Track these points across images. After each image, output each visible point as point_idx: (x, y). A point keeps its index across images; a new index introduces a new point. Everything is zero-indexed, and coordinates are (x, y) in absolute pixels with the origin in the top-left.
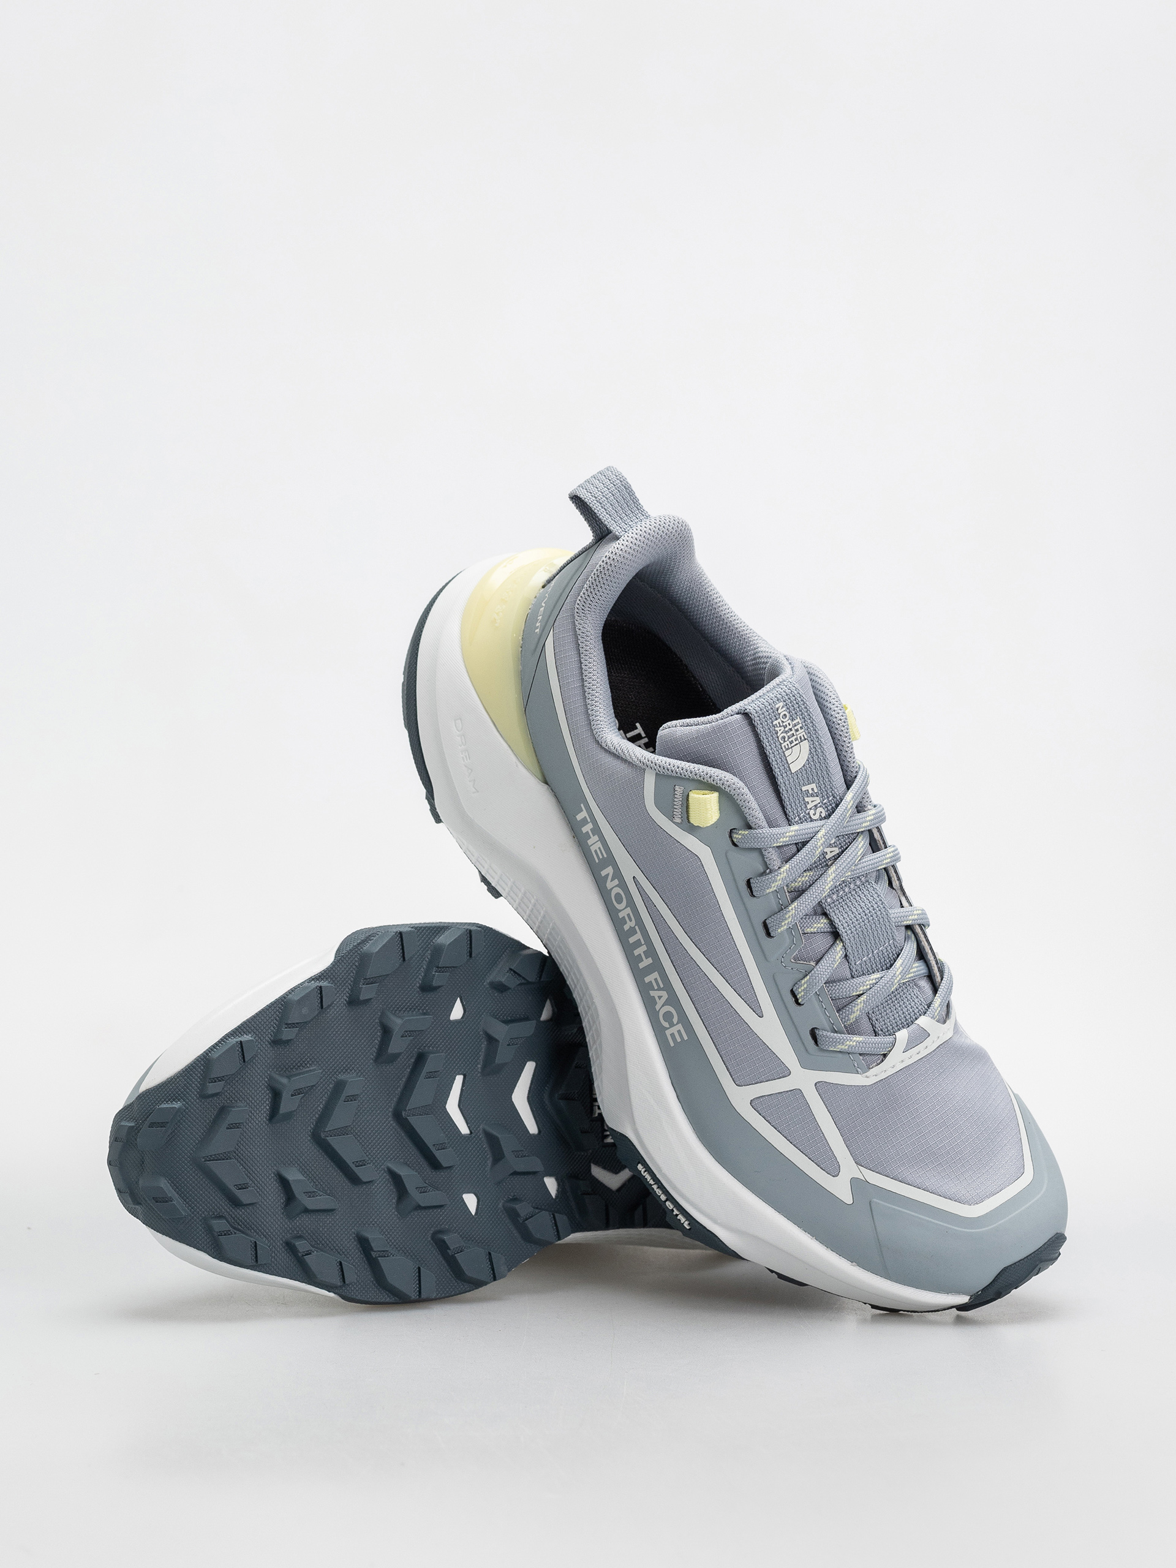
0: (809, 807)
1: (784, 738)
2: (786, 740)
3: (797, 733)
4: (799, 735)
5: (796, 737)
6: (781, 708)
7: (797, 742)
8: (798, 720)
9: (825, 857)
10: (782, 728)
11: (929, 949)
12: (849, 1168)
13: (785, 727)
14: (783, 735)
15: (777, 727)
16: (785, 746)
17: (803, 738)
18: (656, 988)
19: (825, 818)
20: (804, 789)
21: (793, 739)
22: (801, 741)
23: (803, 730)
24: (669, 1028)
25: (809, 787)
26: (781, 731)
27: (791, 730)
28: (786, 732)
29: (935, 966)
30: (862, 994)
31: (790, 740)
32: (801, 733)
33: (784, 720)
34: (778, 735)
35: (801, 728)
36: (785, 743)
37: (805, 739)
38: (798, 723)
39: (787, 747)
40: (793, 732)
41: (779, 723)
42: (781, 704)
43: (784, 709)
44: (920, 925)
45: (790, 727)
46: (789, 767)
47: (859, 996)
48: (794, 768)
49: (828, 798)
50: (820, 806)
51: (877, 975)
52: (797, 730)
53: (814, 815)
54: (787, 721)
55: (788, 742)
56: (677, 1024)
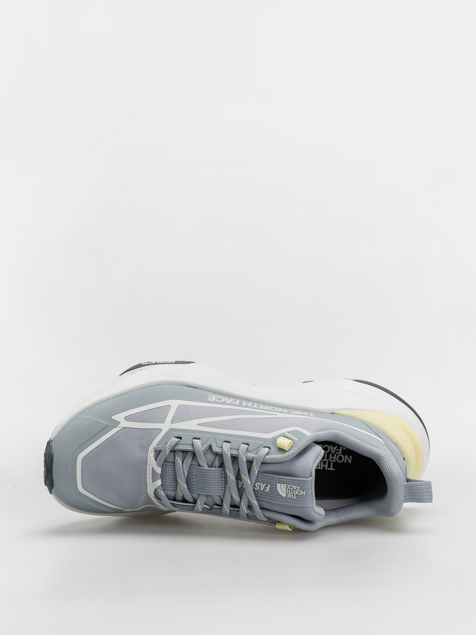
0: (261, 484)
1: (292, 487)
2: (290, 488)
3: (290, 494)
4: (289, 495)
5: (289, 493)
6: (303, 493)
7: (287, 492)
8: (295, 498)
9: (240, 480)
10: (295, 489)
11: (184, 505)
12: (124, 424)
13: (295, 491)
14: (293, 488)
15: (297, 487)
16: (288, 486)
17: (287, 495)
18: (233, 401)
19: (254, 489)
20: (269, 485)
21: (289, 491)
22: (287, 494)
23: (290, 497)
24: (216, 397)
25: (268, 488)
26: (294, 488)
27: (293, 492)
28: (293, 490)
29: (177, 503)
30: (183, 465)
31: (289, 490)
32: (289, 496)
33: (298, 491)
34: (294, 486)
35: (291, 497)
36: (289, 487)
37: (286, 496)
38: (294, 497)
39: (287, 487)
40: (292, 493)
41: (298, 489)
42: (304, 494)
43: (302, 494)
44: (194, 506)
45: (294, 492)
46: (280, 483)
47: (183, 463)
48: (278, 485)
49: (260, 494)
50: (259, 489)
51: (186, 475)
52: (291, 495)
53: (257, 484)
54: (297, 492)
55: (289, 488)
56: (215, 400)
